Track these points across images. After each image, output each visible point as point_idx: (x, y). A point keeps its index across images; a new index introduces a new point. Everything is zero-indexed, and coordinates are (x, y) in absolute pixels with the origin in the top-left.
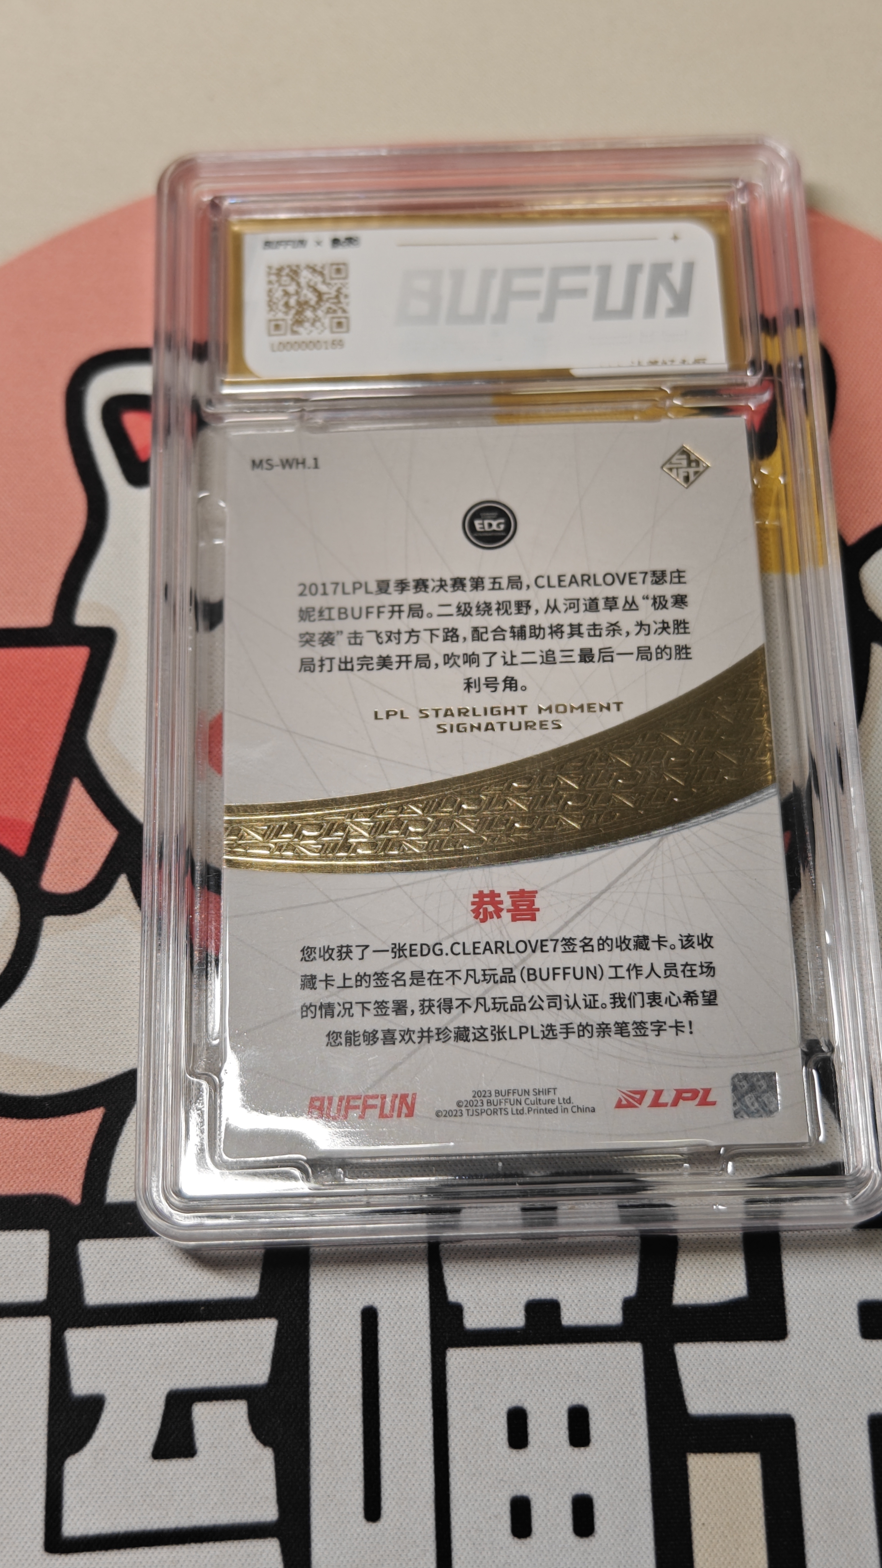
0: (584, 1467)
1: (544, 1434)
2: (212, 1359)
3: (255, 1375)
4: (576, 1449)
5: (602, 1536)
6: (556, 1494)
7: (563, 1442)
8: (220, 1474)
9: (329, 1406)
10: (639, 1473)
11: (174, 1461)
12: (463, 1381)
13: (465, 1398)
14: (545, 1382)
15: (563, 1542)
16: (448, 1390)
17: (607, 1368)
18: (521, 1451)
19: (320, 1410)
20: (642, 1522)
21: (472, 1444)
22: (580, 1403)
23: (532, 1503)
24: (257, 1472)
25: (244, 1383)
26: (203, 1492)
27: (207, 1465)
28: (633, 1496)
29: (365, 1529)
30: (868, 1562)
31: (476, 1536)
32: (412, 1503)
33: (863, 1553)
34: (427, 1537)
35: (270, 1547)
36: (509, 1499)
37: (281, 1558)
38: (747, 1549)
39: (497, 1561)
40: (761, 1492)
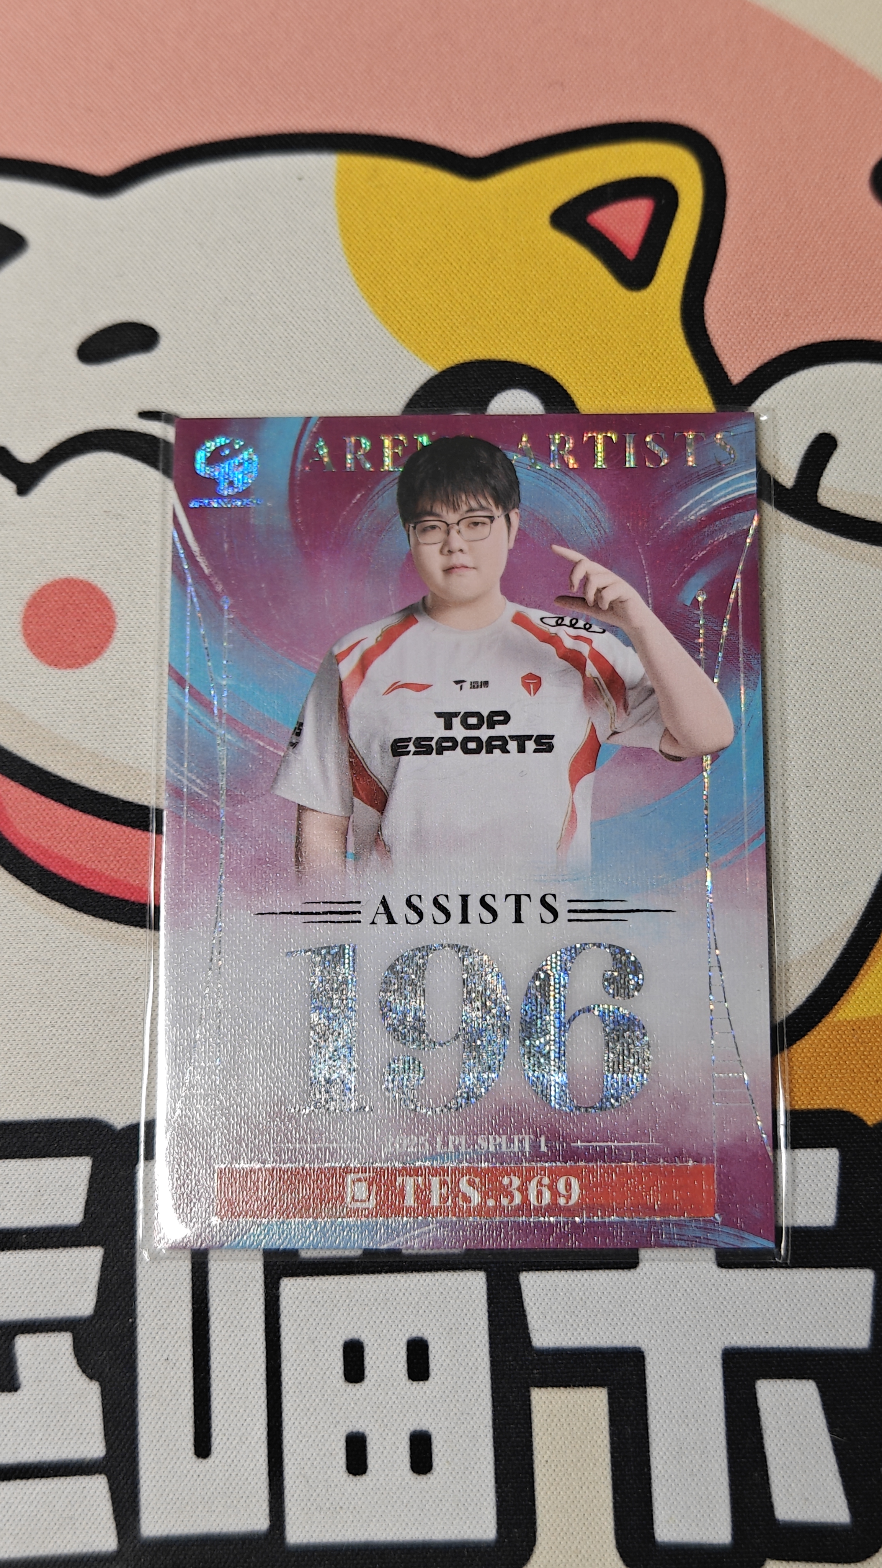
0: (422, 1402)
1: (381, 1368)
2: (35, 1289)
3: (80, 1305)
4: (415, 1383)
5: (441, 1473)
6: (393, 1429)
7: (401, 1376)
8: (44, 1409)
9: (157, 1337)
10: (481, 1408)
12: (298, 1312)
13: (299, 1330)
14: (383, 1313)
15: (400, 1479)
16: (281, 1321)
17: (448, 1299)
18: (358, 1385)
19: (148, 1343)
20: (482, 1459)
21: (306, 1378)
22: (420, 1335)
23: (368, 1440)
24: (83, 1407)
25: (68, 1314)
26: (27, 1426)
27: (32, 1399)
28: (473, 1433)
29: (195, 1466)
30: (717, 1502)
31: (309, 1473)
32: (244, 1439)
33: (713, 1493)
34: (259, 1475)
35: (97, 1484)
36: (345, 1435)
37: (108, 1495)
38: (591, 1488)
39: (331, 1499)
40: (607, 1428)
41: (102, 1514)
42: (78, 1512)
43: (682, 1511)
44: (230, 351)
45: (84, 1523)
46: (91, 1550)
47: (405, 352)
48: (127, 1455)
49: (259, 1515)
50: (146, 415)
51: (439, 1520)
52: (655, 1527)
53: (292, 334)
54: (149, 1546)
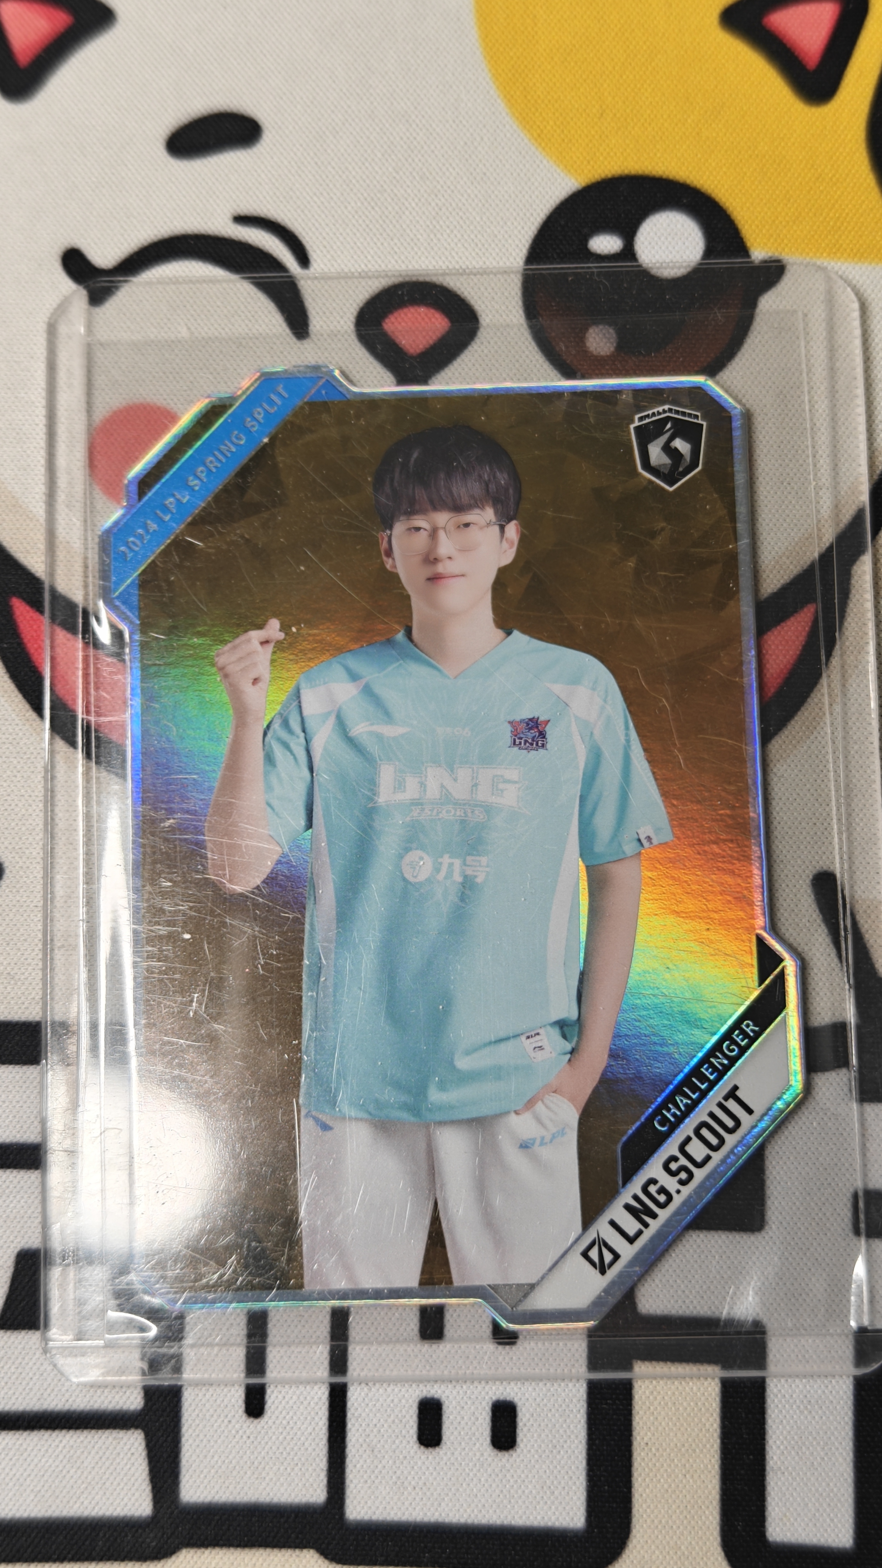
0: (508, 1368)
1: (463, 1327)
4: (500, 1348)
5: (525, 1451)
6: (473, 1399)
7: (484, 1339)
11: (23, 1333)
15: (478, 1454)
18: (435, 1344)
20: (573, 1437)
23: (444, 1408)
28: (564, 1407)
29: (245, 1426)
30: (839, 1500)
31: (375, 1441)
32: (302, 1398)
33: (835, 1490)
34: (317, 1440)
35: (132, 1440)
36: (417, 1401)
37: (144, 1454)
38: (696, 1476)
39: (399, 1472)
40: (718, 1410)
41: (137, 1475)
42: (110, 1471)
43: (799, 1509)
44: (342, 150)
45: (115, 1483)
46: (122, 1514)
47: (545, 162)
48: (168, 1410)
49: (315, 1486)
50: (242, 219)
51: (520, 1502)
52: (767, 1524)
53: (414, 135)
54: (189, 1513)
